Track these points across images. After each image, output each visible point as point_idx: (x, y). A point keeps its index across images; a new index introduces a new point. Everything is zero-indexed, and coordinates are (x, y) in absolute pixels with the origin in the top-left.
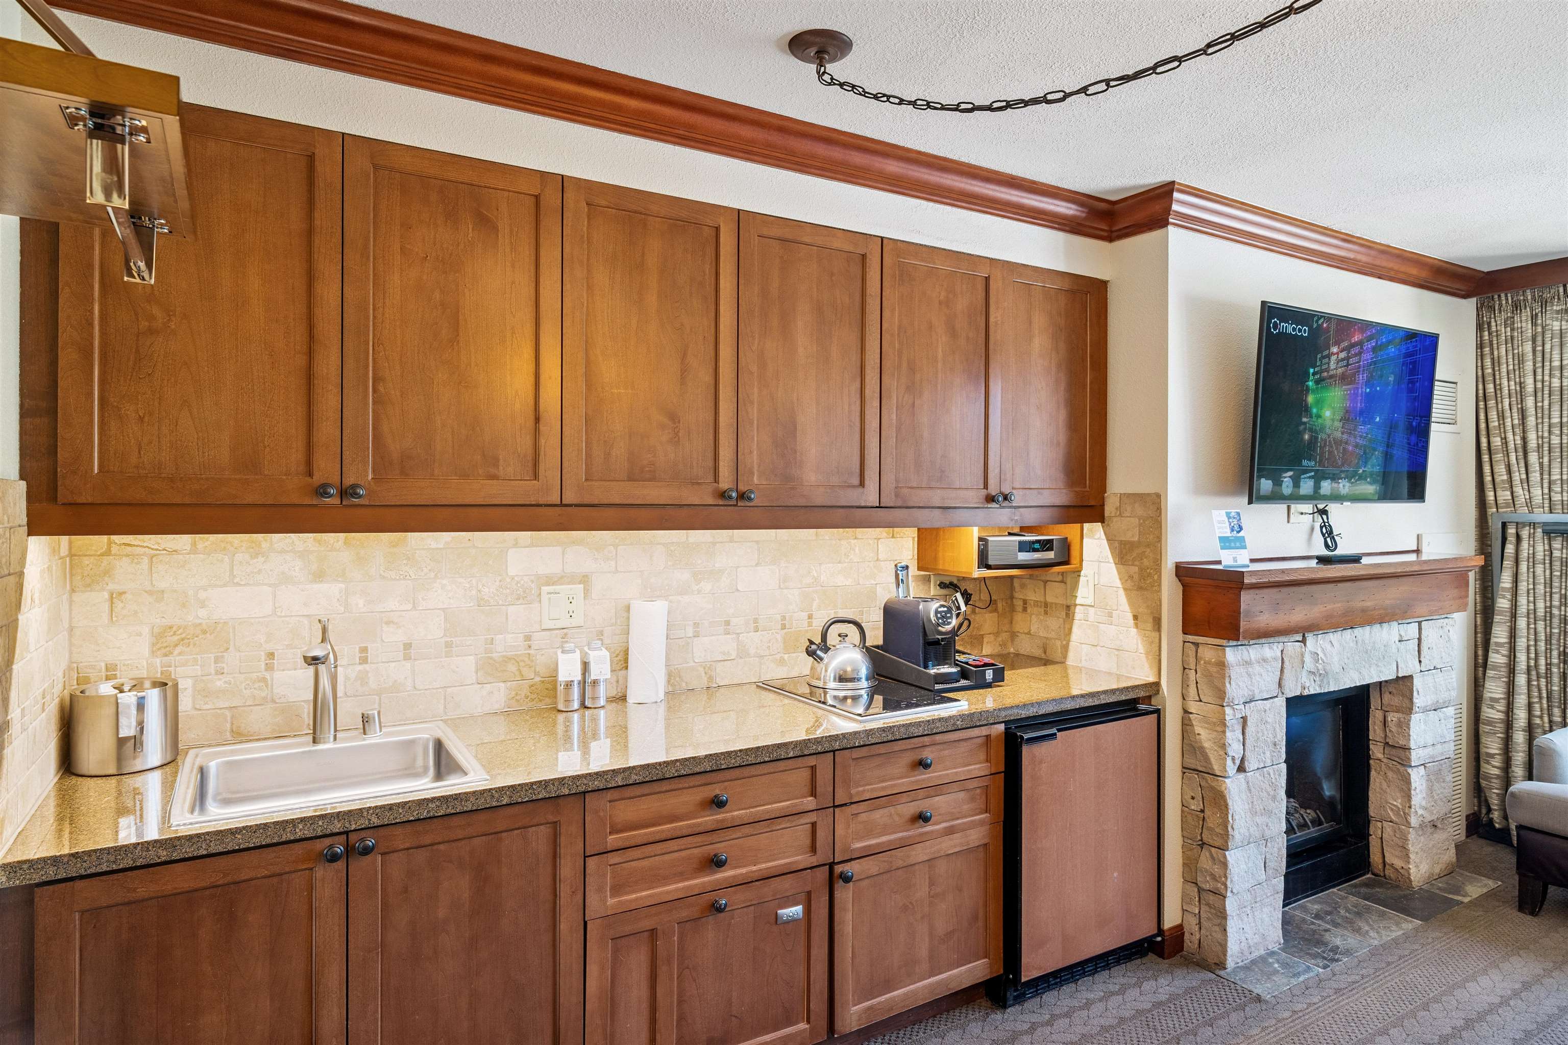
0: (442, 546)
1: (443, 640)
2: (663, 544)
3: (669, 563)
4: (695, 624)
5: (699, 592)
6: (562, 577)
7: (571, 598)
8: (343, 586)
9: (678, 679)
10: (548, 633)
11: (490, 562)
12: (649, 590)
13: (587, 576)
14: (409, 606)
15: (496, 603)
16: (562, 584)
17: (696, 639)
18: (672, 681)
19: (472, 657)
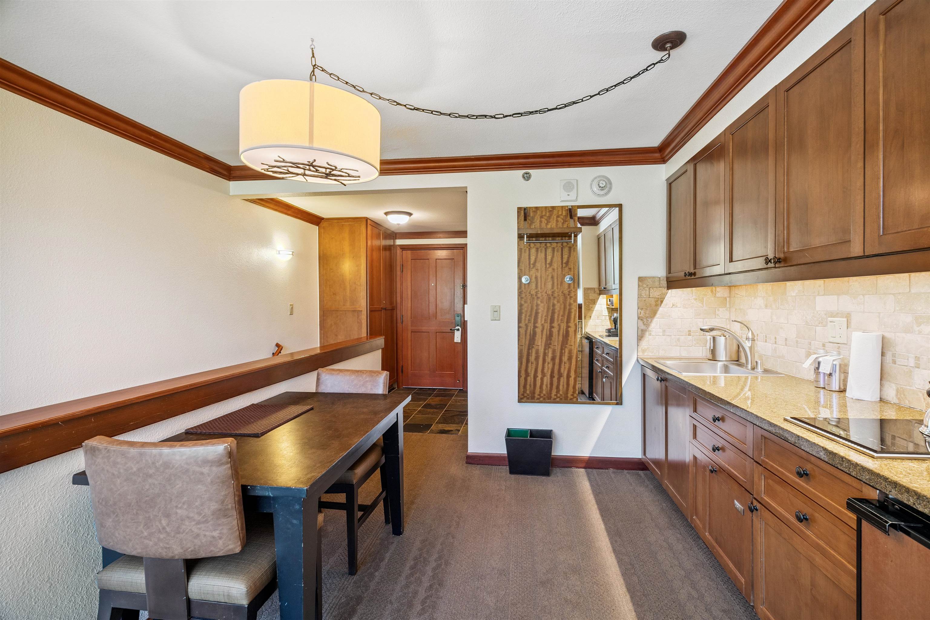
0: (795, 295)
1: (795, 339)
2: (893, 294)
3: (897, 308)
4: (916, 357)
5: (920, 332)
6: (838, 313)
7: (840, 326)
8: (771, 311)
9: (902, 396)
10: (831, 344)
11: (810, 303)
12: (883, 326)
13: (849, 313)
14: (786, 322)
15: (811, 325)
16: (837, 317)
17: (917, 369)
18: (899, 396)
19: (804, 350)
